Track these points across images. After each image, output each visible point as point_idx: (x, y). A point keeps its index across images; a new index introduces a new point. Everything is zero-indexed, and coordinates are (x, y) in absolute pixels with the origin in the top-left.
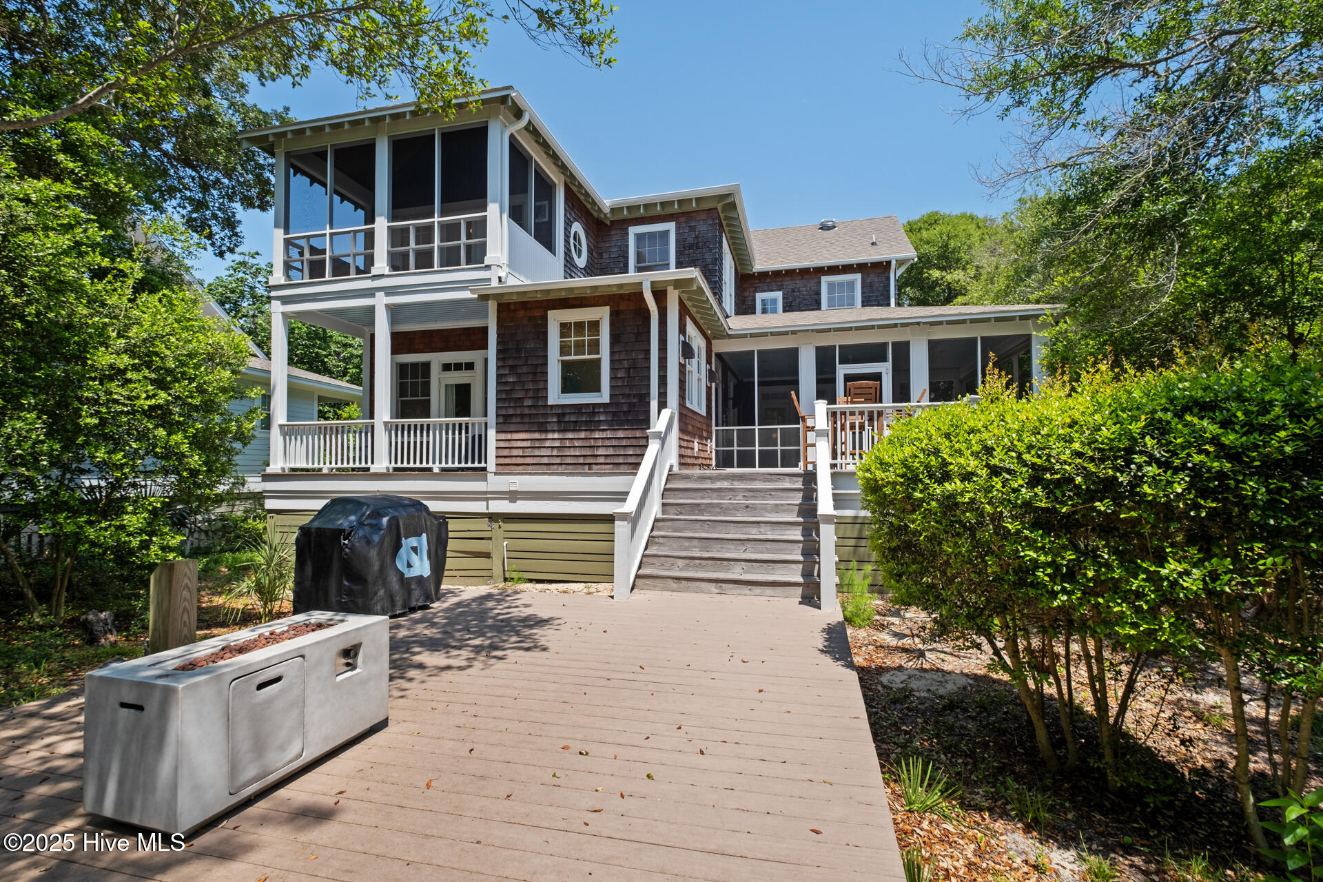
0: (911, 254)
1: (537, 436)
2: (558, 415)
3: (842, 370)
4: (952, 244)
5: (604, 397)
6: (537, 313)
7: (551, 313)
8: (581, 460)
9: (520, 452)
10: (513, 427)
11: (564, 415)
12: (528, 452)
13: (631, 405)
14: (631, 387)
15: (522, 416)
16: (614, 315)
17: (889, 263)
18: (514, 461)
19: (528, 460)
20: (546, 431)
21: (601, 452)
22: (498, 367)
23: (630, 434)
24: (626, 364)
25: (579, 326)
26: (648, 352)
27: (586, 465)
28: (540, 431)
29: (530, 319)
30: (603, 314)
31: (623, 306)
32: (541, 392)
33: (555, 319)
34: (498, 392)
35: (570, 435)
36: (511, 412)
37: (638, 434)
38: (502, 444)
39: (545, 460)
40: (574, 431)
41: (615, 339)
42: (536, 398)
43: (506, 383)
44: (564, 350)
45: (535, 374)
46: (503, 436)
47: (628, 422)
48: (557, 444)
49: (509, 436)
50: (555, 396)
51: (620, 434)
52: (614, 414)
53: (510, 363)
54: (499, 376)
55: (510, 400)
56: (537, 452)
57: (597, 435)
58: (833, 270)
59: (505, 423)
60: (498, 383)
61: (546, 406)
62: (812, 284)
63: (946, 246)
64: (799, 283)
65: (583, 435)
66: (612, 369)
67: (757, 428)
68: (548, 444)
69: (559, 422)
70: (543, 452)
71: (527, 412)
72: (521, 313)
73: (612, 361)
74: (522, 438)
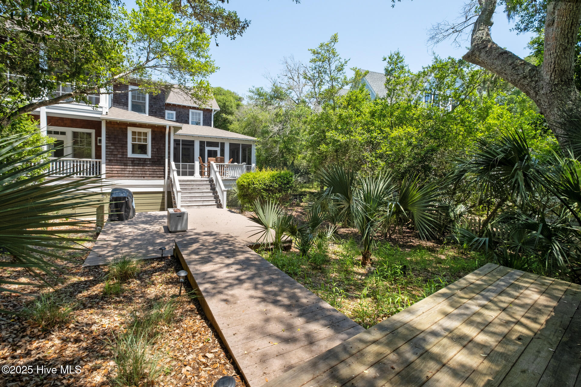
0: (219, 109)
1: (123, 167)
2: (132, 161)
3: (207, 149)
4: (227, 104)
5: (149, 155)
6: (124, 127)
7: (129, 128)
8: (140, 175)
9: (116, 172)
10: (113, 164)
11: (134, 161)
12: (119, 172)
13: (158, 159)
14: (158, 154)
15: (117, 160)
16: (153, 132)
17: (212, 110)
18: (113, 175)
19: (120, 175)
20: (127, 166)
21: (148, 173)
22: (106, 143)
23: (158, 168)
24: (157, 147)
25: (140, 133)
26: (165, 144)
27: (143, 177)
28: (124, 166)
29: (120, 128)
30: (149, 131)
31: (156, 129)
32: (125, 153)
33: (130, 130)
34: (106, 151)
35: (136, 167)
36: (112, 159)
37: (161, 168)
38: (108, 169)
39: (127, 175)
40: (138, 166)
41: (153, 139)
42: (123, 155)
43: (110, 149)
44: (134, 139)
45: (122, 147)
46: (109, 167)
47: (157, 164)
48: (131, 170)
49: (111, 167)
50: (130, 155)
51: (155, 168)
52: (152, 162)
53: (112, 142)
54: (106, 146)
55: (112, 154)
56: (123, 172)
57: (146, 168)
58: (194, 108)
59: (109, 162)
60: (106, 148)
61: (127, 158)
62: (186, 111)
63: (225, 104)
64: (182, 110)
65: (141, 167)
66: (152, 148)
67: (181, 164)
68: (128, 170)
69: (132, 163)
70: (126, 172)
71: (119, 159)
72: (116, 126)
73: (152, 146)
74: (117, 168)
